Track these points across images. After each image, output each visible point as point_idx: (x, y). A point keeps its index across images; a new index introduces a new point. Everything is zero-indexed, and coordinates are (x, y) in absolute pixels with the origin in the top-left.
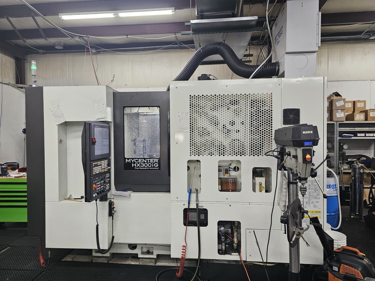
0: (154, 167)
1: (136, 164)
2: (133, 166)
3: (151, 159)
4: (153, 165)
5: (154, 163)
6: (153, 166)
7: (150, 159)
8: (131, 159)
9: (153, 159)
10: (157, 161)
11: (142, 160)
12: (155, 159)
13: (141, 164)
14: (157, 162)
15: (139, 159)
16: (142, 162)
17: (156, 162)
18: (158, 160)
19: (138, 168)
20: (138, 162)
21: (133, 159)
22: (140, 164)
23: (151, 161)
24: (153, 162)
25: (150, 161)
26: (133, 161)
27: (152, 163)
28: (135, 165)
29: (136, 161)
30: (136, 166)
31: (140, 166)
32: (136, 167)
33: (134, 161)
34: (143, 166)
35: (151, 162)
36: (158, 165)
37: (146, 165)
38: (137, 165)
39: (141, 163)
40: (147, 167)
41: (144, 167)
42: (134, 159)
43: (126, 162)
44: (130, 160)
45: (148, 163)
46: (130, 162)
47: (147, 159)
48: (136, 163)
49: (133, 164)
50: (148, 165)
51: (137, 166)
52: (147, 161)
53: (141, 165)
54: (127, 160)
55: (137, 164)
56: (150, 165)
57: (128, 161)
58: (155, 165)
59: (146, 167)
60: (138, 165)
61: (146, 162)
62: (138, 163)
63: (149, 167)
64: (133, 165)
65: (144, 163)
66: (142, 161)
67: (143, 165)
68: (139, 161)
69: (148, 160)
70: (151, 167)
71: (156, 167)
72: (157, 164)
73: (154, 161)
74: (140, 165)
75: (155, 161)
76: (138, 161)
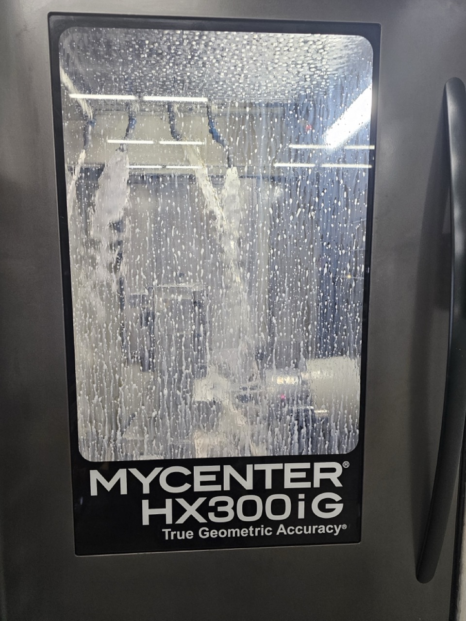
0: (311, 519)
1: (169, 502)
2: (146, 521)
3: (289, 466)
4: (301, 506)
5: (311, 494)
6: (301, 515)
7: (279, 466)
8: (135, 472)
9: (307, 465)
10: (334, 478)
11: (220, 476)
12: (318, 466)
13: (212, 503)
14: (338, 484)
15: (197, 469)
16: (218, 488)
17: (327, 485)
18: (339, 471)
19: (189, 535)
20: (186, 487)
21: (146, 467)
22: (200, 501)
23: (288, 475)
24: (307, 485)
25: (278, 476)
26: (146, 482)
27: (293, 494)
28: (167, 511)
29: (174, 480)
30: (169, 520)
31: (201, 519)
32: (174, 527)
33: (155, 483)
34: (225, 514)
35: (288, 485)
36: (339, 508)
37: (250, 508)
38: (178, 511)
39: (210, 495)
40: (255, 524)
41: (236, 523)
42: (157, 470)
43: (94, 492)
44: (121, 475)
45: (264, 496)
46: (124, 491)
47: (258, 467)
48: (174, 496)
49: (145, 503)
50: (264, 507)
51: (181, 520)
52: (259, 476)
53: (214, 509)
54: (95, 476)
55: (182, 502)
56: (278, 507)
57: (109, 486)
58: (322, 506)
59: (247, 525)
60: (191, 510)
61: (248, 484)
62: (191, 496)
63: (275, 524)
64: (147, 512)
65: (236, 491)
66: (220, 480)
67: (228, 509)
68: (198, 478)
69: (268, 468)
70: (286, 523)
71: (325, 522)
72: (337, 498)
73: (310, 476)
74: (203, 510)
75: (318, 476)
76: (190, 479)
